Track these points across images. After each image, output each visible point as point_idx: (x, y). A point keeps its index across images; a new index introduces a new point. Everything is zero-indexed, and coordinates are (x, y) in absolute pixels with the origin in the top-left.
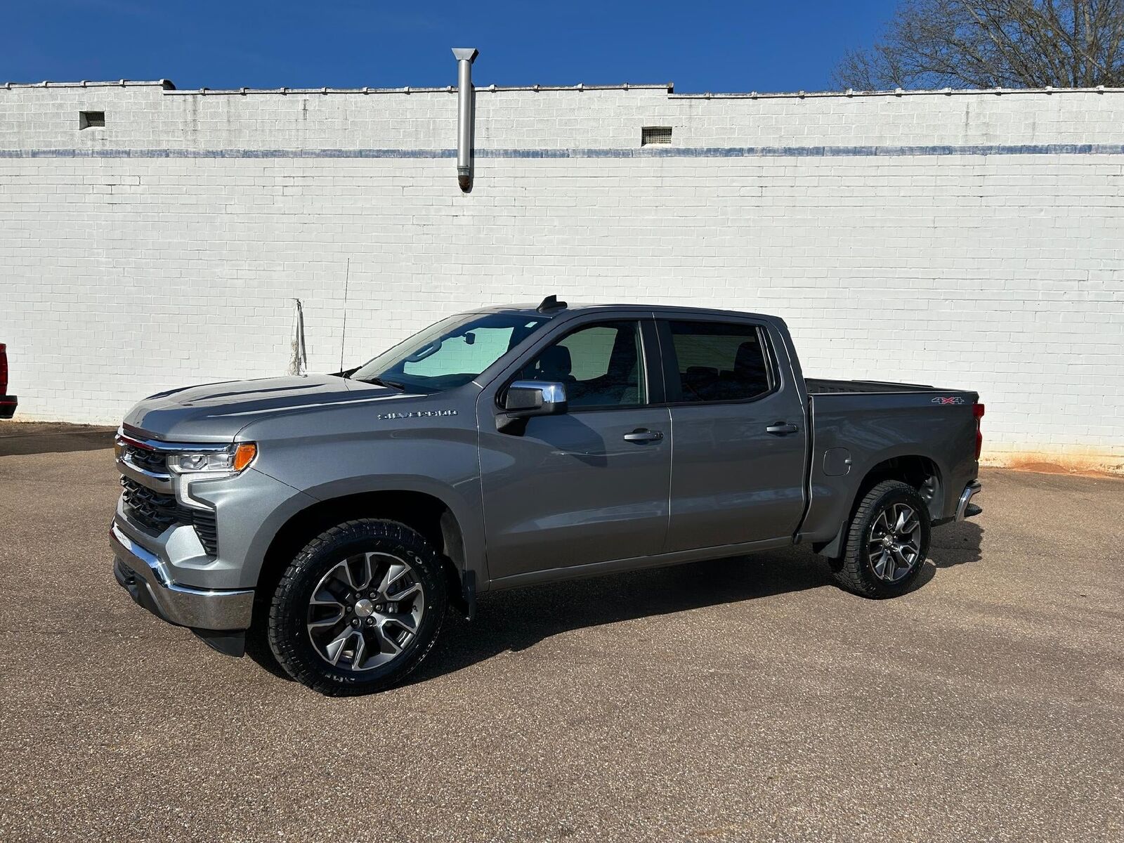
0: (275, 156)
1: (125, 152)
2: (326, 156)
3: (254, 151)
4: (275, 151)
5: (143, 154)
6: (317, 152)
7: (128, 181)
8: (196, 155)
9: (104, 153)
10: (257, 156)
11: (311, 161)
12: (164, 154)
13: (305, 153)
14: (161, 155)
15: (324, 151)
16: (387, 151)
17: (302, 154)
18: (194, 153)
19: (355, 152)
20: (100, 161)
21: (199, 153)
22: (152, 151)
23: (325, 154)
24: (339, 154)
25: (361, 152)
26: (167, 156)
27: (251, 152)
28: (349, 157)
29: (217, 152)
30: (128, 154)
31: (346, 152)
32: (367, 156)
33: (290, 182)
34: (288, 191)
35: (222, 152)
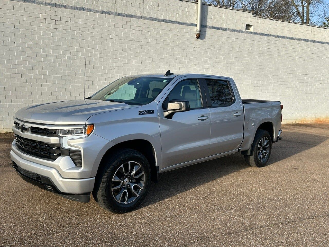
0: (131, 17)
1: (63, 6)
2: (151, 20)
3: (123, 14)
4: (131, 15)
5: (72, 8)
6: (148, 18)
7: (65, 19)
8: (97, 12)
9: (51, 5)
10: (124, 16)
11: (144, 21)
12: (82, 9)
13: (143, 18)
14: (81, 10)
15: (150, 18)
16: (173, 21)
17: (141, 18)
18: (97, 11)
19: (161, 20)
20: (50, 8)
21: (98, 11)
22: (77, 7)
23: (150, 19)
24: (155, 20)
25: (163, 20)
26: (84, 10)
27: (121, 14)
28: (159, 21)
29: (107, 12)
30: (65, 7)
31: (158, 19)
32: (165, 22)
33: (137, 28)
34: (136, 32)
35: (109, 12)
